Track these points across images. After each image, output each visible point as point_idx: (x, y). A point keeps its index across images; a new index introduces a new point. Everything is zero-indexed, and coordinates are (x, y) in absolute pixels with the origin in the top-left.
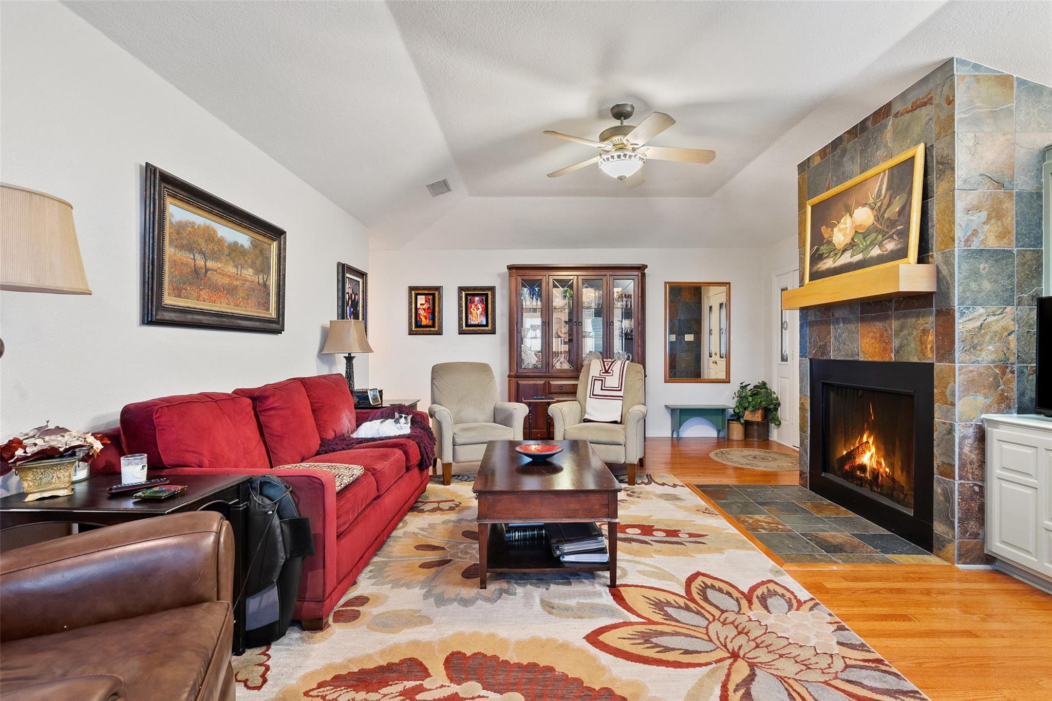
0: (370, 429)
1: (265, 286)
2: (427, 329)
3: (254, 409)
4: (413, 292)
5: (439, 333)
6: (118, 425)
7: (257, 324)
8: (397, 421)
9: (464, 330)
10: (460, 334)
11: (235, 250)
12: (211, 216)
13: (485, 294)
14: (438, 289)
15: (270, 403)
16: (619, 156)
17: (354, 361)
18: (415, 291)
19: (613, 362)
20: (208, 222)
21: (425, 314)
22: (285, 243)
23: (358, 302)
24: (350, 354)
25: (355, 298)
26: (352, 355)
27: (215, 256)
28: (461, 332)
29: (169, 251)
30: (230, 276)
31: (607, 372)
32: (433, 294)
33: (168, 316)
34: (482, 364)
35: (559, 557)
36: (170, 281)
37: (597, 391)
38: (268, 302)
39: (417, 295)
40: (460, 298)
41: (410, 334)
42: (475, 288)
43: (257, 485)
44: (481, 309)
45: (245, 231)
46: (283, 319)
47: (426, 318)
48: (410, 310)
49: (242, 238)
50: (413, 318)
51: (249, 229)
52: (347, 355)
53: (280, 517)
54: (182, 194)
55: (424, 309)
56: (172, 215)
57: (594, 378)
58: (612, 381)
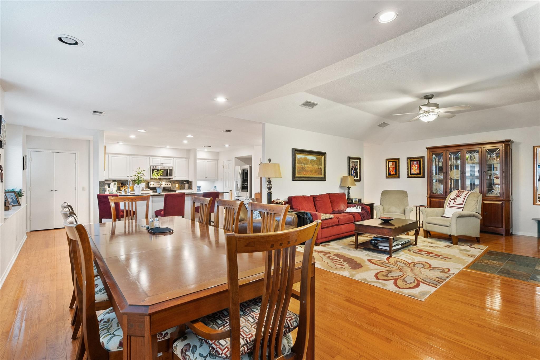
0: (350, 210)
1: (321, 169)
2: (393, 176)
3: (314, 200)
4: (387, 161)
5: (399, 177)
6: (287, 201)
7: (318, 179)
8: (357, 208)
9: (410, 176)
10: (407, 178)
11: (312, 161)
12: (306, 155)
13: (419, 160)
14: (398, 159)
15: (317, 199)
16: (423, 116)
17: (350, 189)
18: (388, 161)
19: (463, 192)
20: (305, 156)
21: (392, 170)
22: (326, 156)
23: (357, 168)
24: (349, 187)
25: (356, 167)
26: (350, 187)
27: (307, 164)
28: (408, 177)
29: (297, 165)
30: (310, 168)
31: (458, 196)
32: (396, 162)
33: (297, 179)
34: (402, 191)
35: (378, 246)
36: (297, 171)
37: (451, 204)
38: (321, 173)
39: (389, 162)
40: (408, 163)
41: (386, 178)
42: (414, 158)
43: (306, 213)
44: (417, 167)
45: (314, 156)
46: (326, 177)
47: (393, 171)
48: (386, 168)
49: (314, 158)
50: (388, 172)
51: (315, 155)
52: (348, 187)
53: (309, 220)
54: (299, 152)
55: (392, 168)
56: (297, 157)
57: (451, 199)
58: (459, 200)
